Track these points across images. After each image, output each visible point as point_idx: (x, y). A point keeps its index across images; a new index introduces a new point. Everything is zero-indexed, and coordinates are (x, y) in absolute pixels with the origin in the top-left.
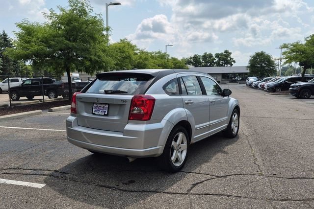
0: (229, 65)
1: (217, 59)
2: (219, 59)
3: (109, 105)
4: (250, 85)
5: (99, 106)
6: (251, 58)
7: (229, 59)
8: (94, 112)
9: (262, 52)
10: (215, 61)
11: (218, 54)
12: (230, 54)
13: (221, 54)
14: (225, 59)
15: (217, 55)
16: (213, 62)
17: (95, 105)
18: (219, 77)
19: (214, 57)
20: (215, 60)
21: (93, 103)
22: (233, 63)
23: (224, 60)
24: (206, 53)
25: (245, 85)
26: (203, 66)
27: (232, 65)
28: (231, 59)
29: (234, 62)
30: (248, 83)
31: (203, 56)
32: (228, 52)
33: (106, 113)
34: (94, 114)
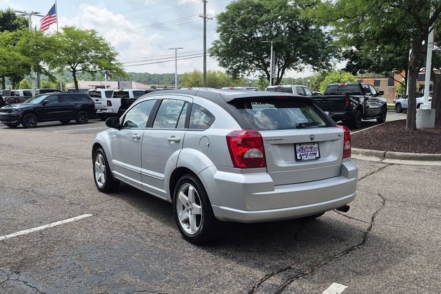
3: (318, 143)
5: (305, 147)
8: (298, 157)
17: (298, 147)
21: (295, 145)
33: (317, 156)
34: (300, 160)
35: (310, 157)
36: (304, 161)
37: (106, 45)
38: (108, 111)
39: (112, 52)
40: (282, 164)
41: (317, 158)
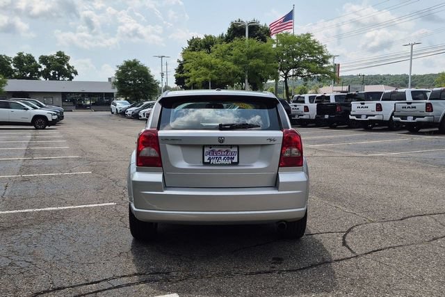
0: (67, 79)
1: (44, 67)
2: (48, 66)
3: (238, 146)
4: (123, 114)
5: (217, 149)
6: (118, 69)
7: (66, 67)
8: (206, 160)
9: (134, 60)
10: (40, 70)
11: (46, 57)
12: (68, 58)
13: (51, 58)
14: (58, 66)
15: (44, 59)
16: (37, 71)
17: (206, 150)
18: (57, 99)
19: (38, 62)
20: (40, 67)
21: (204, 147)
22: (73, 75)
23: (56, 68)
24: (20, 54)
25: (110, 113)
26: (16, 77)
27: (71, 78)
28: (69, 67)
29: (76, 73)
30: (114, 111)
31: (16, 59)
32: (64, 55)
33: (235, 160)
34: (208, 164)
35: (223, 162)
36: (213, 165)
37: (321, 47)
38: (304, 117)
39: (325, 54)
40: (183, 165)
41: (233, 164)
